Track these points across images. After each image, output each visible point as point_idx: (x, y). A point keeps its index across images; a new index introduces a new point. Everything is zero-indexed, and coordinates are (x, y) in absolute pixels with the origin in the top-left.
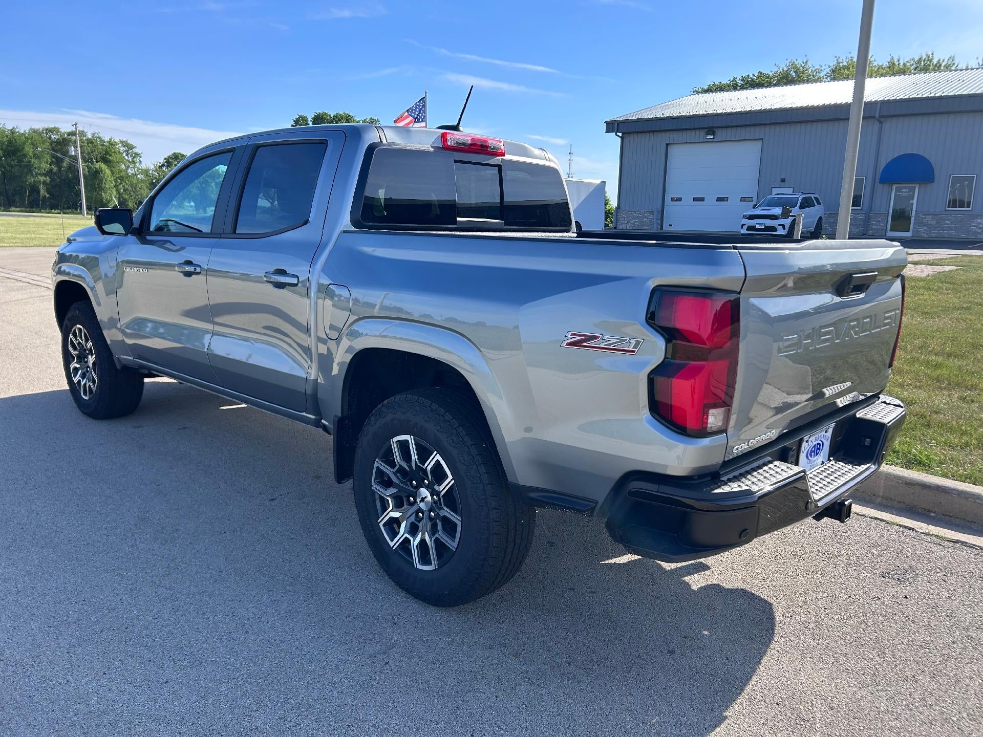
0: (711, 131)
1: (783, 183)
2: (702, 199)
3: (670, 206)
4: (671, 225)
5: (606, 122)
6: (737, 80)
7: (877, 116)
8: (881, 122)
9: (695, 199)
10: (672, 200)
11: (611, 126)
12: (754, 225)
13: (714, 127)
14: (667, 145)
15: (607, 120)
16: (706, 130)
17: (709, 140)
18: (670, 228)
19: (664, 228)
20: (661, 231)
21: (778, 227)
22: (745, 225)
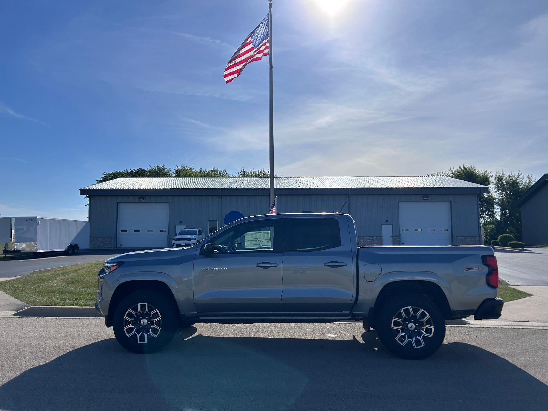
0: (142, 197)
1: (181, 223)
2: (139, 231)
3: (121, 235)
4: (122, 245)
5: (80, 189)
6: (129, 171)
7: (220, 195)
8: (221, 198)
9: (135, 231)
10: (122, 231)
11: (83, 192)
12: (180, 243)
13: (144, 195)
14: (117, 203)
15: (81, 188)
16: (139, 197)
17: (141, 202)
18: (122, 246)
19: (118, 247)
20: (116, 248)
21: (191, 244)
22: (175, 243)
